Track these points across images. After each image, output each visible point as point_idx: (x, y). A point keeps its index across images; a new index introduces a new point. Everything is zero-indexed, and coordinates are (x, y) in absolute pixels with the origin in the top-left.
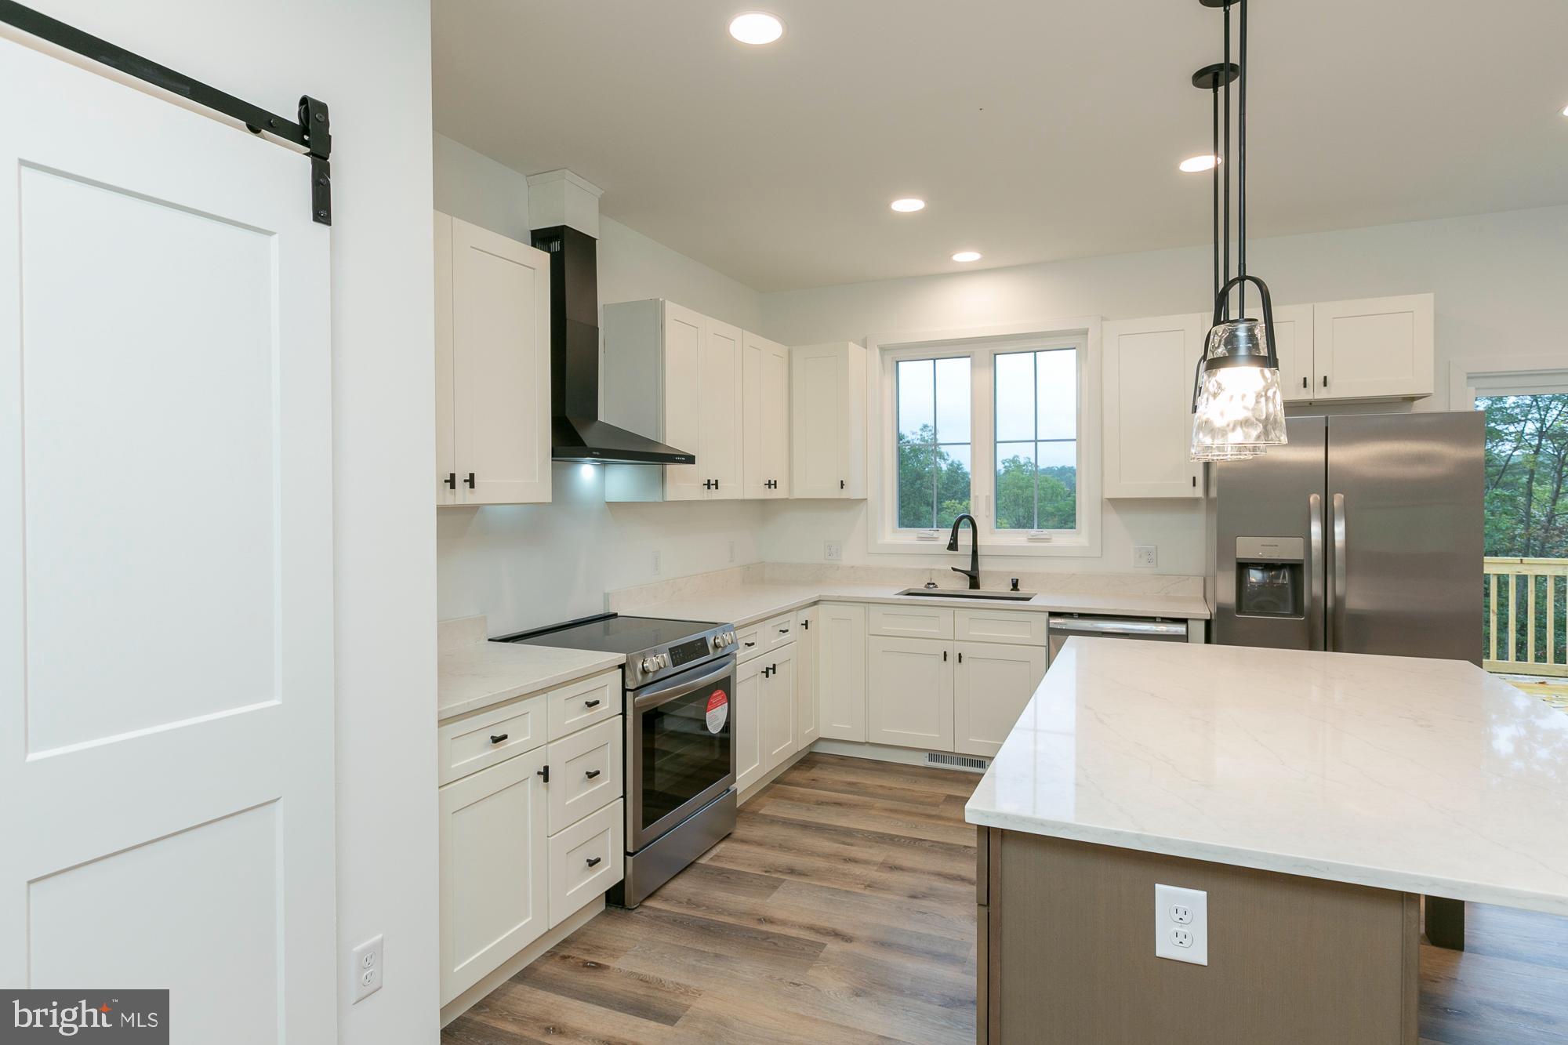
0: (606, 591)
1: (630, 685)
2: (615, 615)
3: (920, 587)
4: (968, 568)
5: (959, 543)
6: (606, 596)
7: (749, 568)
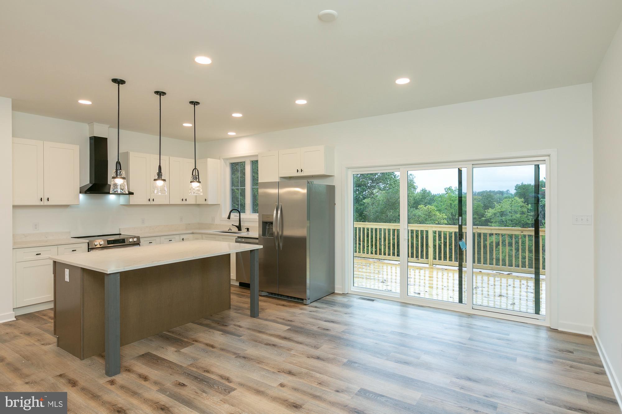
0: (120, 228)
1: (90, 248)
2: (120, 234)
3: (227, 230)
4: (238, 225)
5: (231, 217)
6: (120, 229)
7: (189, 224)
